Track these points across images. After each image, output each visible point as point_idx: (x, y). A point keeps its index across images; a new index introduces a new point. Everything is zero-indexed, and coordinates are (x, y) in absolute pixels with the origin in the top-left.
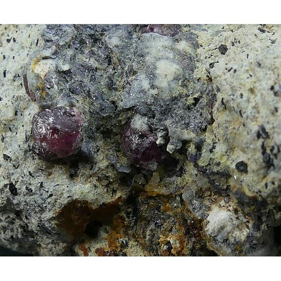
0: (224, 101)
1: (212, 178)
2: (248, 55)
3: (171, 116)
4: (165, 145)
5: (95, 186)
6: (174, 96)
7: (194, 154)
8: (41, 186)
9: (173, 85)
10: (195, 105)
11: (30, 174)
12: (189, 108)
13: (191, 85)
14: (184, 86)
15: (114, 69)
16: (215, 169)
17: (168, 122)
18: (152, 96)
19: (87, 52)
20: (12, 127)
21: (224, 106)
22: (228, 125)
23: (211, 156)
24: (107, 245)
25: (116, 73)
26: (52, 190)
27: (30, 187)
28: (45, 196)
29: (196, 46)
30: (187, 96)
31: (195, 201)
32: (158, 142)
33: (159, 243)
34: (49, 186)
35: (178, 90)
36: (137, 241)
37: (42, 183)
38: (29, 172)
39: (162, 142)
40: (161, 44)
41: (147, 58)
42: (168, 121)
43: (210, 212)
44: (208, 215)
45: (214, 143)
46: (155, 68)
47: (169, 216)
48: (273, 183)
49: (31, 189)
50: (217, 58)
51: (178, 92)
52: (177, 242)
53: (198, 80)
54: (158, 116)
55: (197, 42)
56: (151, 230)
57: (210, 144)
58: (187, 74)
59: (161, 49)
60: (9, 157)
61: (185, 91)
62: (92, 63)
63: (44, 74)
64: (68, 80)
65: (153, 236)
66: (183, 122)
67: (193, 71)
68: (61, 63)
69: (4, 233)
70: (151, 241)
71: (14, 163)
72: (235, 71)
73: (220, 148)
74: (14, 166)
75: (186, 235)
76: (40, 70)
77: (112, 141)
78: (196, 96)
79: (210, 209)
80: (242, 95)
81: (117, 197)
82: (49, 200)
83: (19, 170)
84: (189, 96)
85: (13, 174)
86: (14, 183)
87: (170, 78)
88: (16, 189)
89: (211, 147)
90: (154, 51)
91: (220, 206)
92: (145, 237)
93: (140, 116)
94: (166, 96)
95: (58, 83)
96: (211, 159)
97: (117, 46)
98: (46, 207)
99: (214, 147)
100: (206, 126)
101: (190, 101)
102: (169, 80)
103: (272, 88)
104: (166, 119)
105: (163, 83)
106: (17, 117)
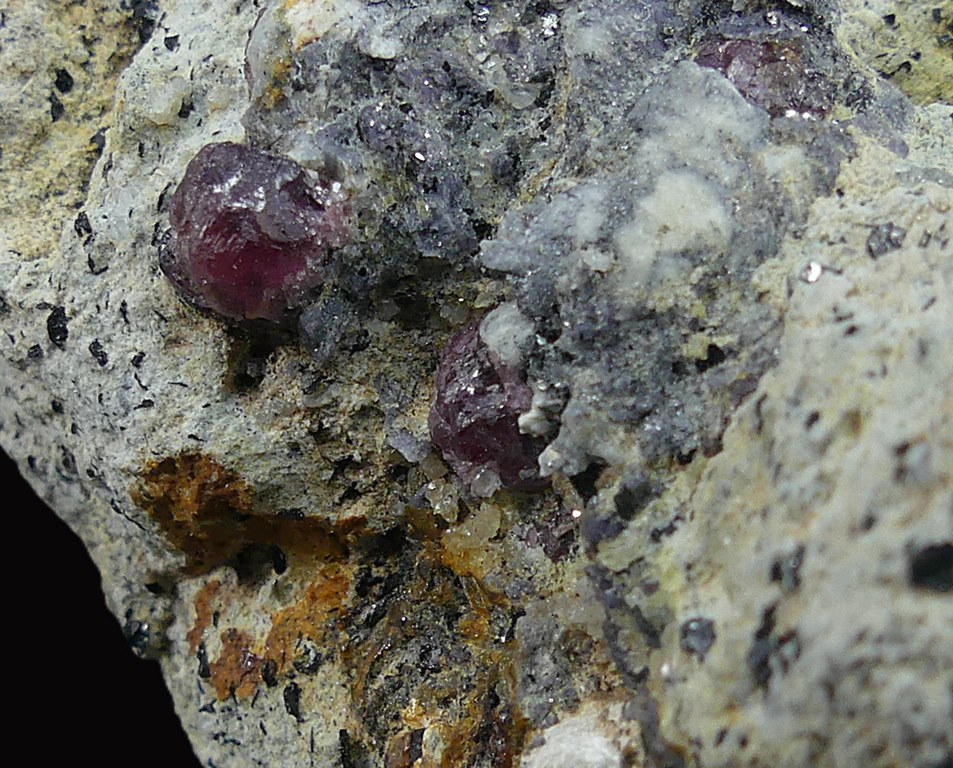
0: (765, 407)
1: (617, 618)
2: (933, 301)
3: (610, 361)
4: (542, 442)
5: (295, 447)
6: (650, 305)
7: (603, 515)
8: (137, 361)
9: (669, 270)
10: (702, 366)
11: (123, 312)
12: (678, 368)
13: (727, 298)
14: (708, 291)
15: (545, 125)
16: (633, 598)
17: (584, 377)
18: (585, 270)
19: (495, 30)
20: (148, 145)
21: (757, 422)
22: (733, 485)
23: (647, 550)
24: (266, 636)
25: (543, 139)
26: (157, 391)
27: (106, 348)
28: (135, 396)
29: (826, 185)
30: (697, 326)
31: (547, 657)
32: (522, 420)
33: (397, 718)
34: (158, 376)
35: (678, 291)
36: (348, 673)
37: (143, 354)
38: (124, 304)
39: (535, 427)
40: (718, 120)
41: (648, 145)
42: (588, 372)
43: (568, 714)
44: (557, 721)
45: (677, 518)
46: (648, 190)
47: (467, 658)
48: (744, 742)
49: (104, 355)
50: (844, 259)
51: (671, 302)
52: (441, 745)
53: (761, 295)
54: (565, 342)
55: (834, 175)
56: (400, 667)
57: (665, 514)
58: (734, 260)
59: (710, 137)
60: (89, 230)
61: (698, 309)
62: (490, 72)
63: (308, 35)
64: (375, 90)
65: (395, 688)
66: (630, 401)
67: (761, 260)
68: (380, 28)
69: (17, 436)
70: (382, 697)
71: (95, 255)
72: (852, 330)
73: (682, 544)
74: (91, 263)
75: (476, 740)
76: (304, 16)
77: (425, 341)
78: (721, 342)
79: (573, 705)
80: (814, 418)
81: (349, 514)
82: (139, 414)
83: (99, 280)
84: (702, 330)
85: (76, 283)
86: (67, 312)
87: (674, 242)
88: (66, 332)
89: (661, 524)
90: (679, 133)
91: (603, 718)
92: (372, 677)
93: (517, 312)
94: (627, 293)
95: (336, 86)
96: (641, 559)
97: (590, 60)
98: (122, 429)
99: (670, 530)
100: (693, 452)
101: (696, 347)
102: (666, 247)
103: (902, 449)
104: (583, 364)
105: (638, 247)
106: (181, 123)
